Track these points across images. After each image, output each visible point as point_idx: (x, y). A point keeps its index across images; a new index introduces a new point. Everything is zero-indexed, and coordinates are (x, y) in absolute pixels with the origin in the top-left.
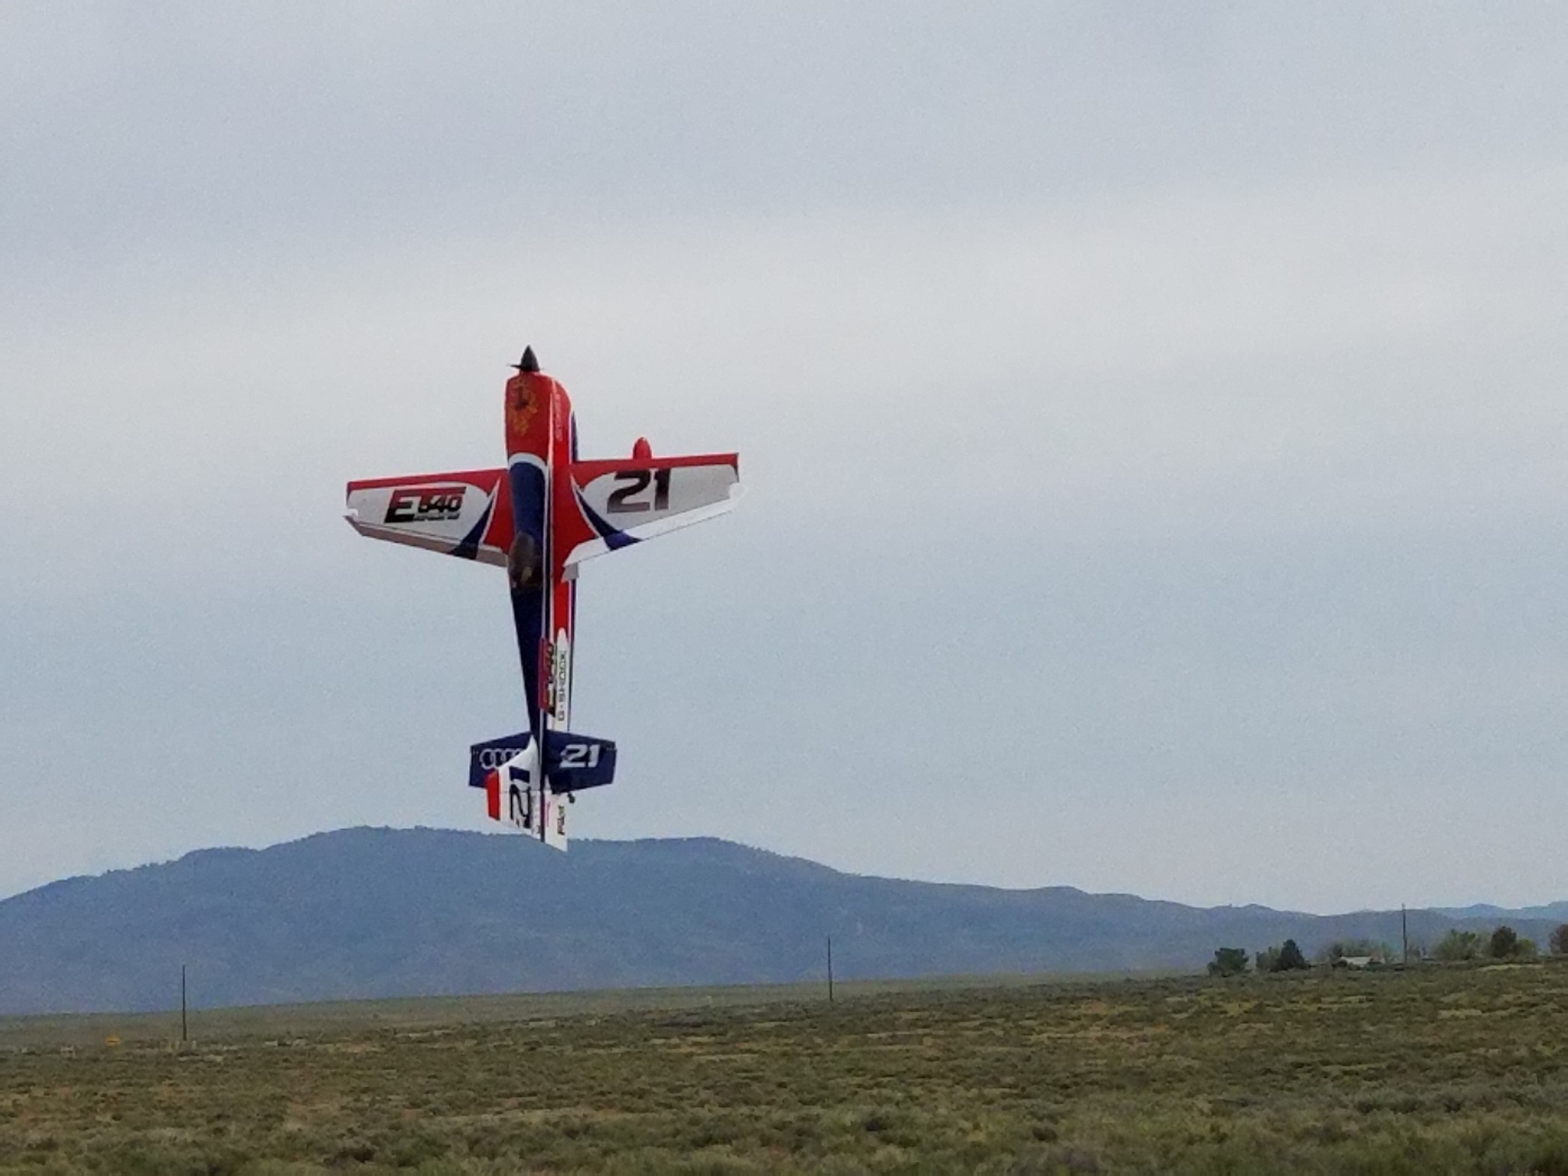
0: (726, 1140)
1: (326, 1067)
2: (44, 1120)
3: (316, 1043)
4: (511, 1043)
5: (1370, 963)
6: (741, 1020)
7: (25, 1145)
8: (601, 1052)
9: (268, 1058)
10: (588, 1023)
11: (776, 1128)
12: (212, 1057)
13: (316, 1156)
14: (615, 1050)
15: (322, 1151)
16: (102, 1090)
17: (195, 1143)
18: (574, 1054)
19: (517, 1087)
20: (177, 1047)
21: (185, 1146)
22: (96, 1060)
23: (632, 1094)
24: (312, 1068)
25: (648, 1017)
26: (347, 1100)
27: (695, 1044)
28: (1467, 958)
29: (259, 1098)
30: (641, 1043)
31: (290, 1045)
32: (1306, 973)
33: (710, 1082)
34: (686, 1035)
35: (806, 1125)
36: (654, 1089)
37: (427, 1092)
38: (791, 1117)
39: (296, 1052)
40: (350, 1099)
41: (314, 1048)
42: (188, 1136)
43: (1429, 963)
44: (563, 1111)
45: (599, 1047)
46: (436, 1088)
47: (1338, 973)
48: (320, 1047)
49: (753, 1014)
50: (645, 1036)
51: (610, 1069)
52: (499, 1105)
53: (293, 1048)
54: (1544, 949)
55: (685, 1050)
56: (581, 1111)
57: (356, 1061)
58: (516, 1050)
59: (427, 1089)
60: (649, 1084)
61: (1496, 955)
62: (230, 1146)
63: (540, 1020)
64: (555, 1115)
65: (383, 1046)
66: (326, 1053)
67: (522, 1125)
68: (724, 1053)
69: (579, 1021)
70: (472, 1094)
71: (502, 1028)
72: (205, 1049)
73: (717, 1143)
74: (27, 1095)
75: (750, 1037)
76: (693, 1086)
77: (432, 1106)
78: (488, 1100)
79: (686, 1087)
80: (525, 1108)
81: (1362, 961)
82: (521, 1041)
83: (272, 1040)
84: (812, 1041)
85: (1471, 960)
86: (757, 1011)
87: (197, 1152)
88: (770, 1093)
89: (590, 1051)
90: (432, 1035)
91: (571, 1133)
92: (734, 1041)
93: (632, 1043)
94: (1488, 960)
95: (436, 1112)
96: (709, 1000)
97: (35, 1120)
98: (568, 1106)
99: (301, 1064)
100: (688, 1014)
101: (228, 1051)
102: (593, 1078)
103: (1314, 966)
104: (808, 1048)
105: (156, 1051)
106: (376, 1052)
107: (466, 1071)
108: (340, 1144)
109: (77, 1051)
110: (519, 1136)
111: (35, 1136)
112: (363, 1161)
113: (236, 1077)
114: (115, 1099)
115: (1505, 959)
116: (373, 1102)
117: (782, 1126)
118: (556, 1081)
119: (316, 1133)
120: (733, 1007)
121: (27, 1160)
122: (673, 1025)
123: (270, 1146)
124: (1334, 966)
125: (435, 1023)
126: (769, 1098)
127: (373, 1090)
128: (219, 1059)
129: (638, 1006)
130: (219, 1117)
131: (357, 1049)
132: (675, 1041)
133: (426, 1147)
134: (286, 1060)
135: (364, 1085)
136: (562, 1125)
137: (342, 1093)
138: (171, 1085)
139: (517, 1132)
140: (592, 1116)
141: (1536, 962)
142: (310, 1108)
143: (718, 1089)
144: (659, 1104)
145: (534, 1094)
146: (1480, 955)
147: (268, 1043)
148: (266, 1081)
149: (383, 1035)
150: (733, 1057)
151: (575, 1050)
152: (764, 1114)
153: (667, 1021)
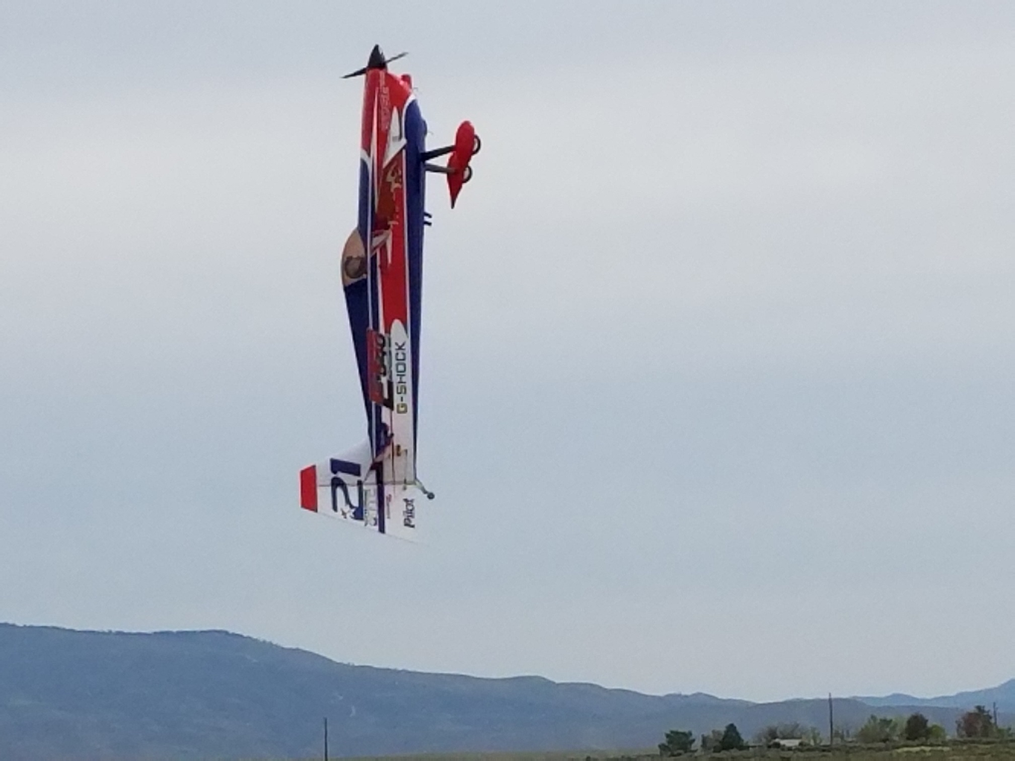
5: (801, 744)
28: (884, 741)
32: (744, 752)
43: (852, 745)
47: (772, 753)
54: (951, 734)
61: (908, 739)
81: (794, 743)
85: (888, 742)
94: (902, 743)
103: (753, 747)
115: (917, 742)
124: (769, 747)
141: (945, 744)
146: (896, 738)
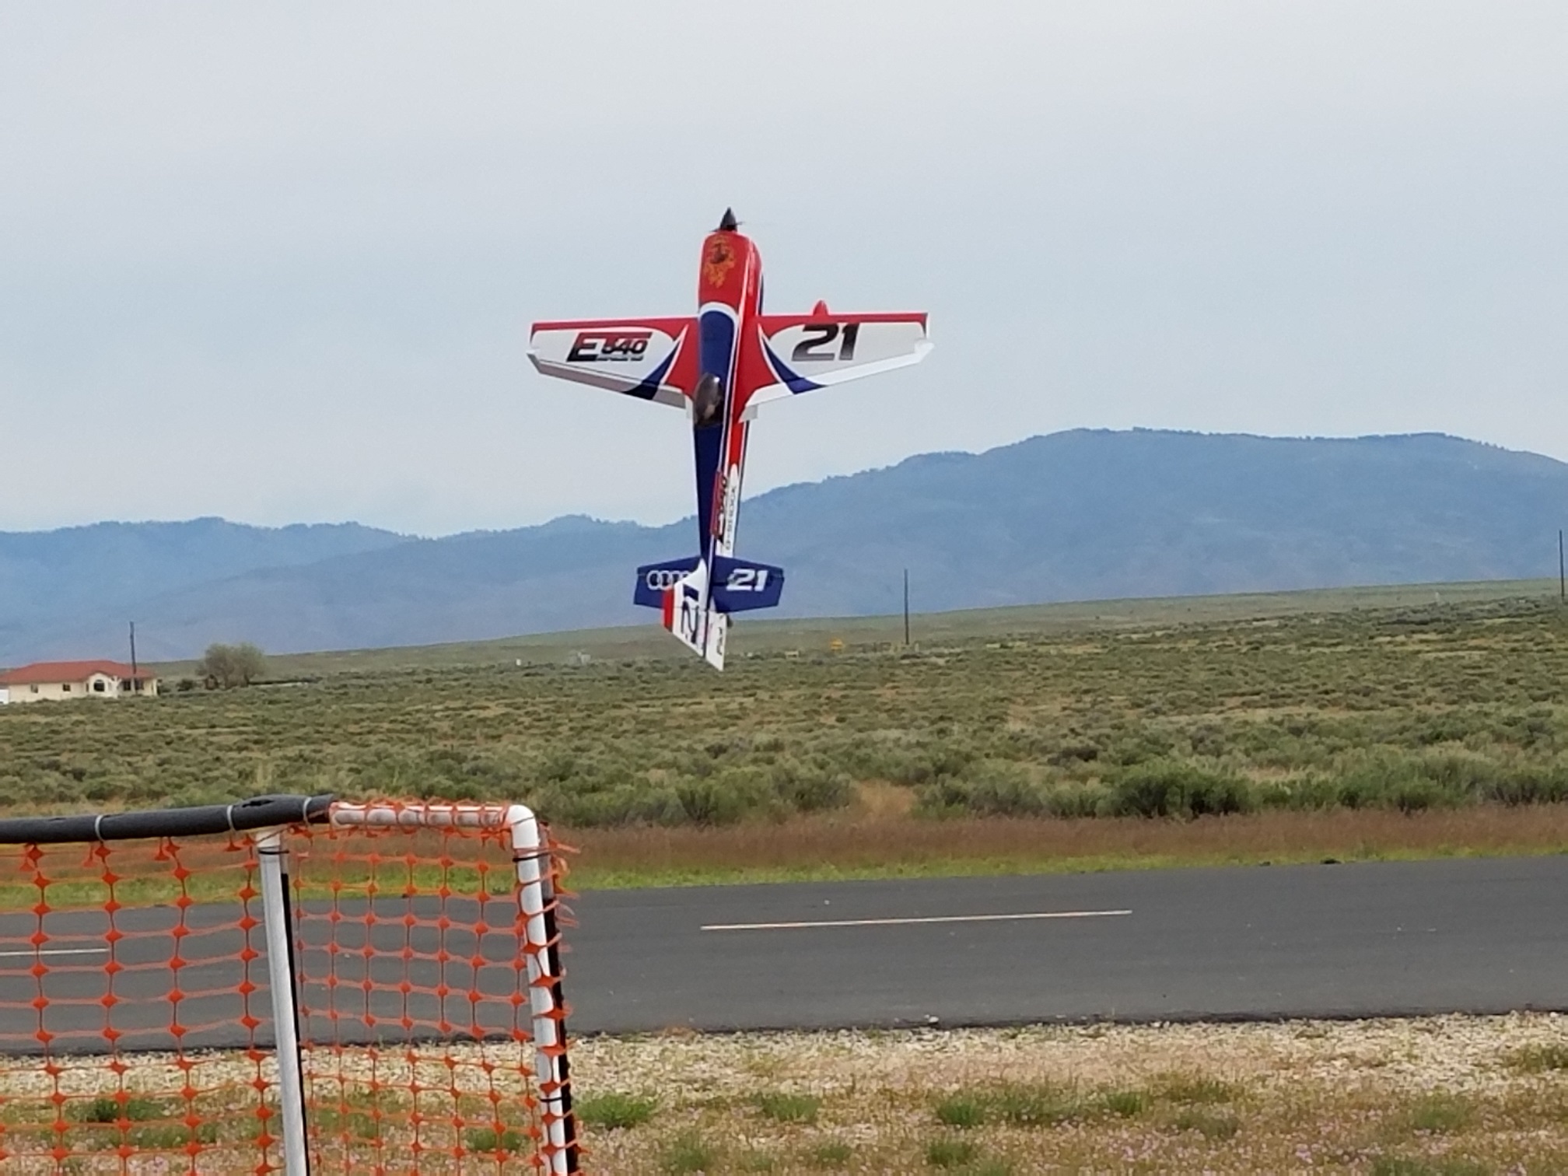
0: (1457, 736)
1: (1048, 668)
2: (770, 722)
3: (1036, 644)
4: (1234, 643)
6: (1470, 617)
7: (753, 747)
8: (1327, 650)
9: (990, 660)
10: (1313, 621)
11: (1506, 724)
12: (934, 659)
13: (1038, 755)
14: (1340, 649)
15: (1044, 751)
16: (826, 693)
17: (918, 744)
18: (1297, 653)
19: (1240, 687)
20: (899, 650)
21: (909, 747)
22: (820, 663)
23: (1357, 693)
24: (1034, 669)
25: (1374, 614)
26: (1070, 701)
27: (1422, 641)
29: (982, 699)
30: (1366, 642)
31: (1011, 648)
33: (1438, 680)
34: (1413, 632)
35: (1538, 721)
36: (1381, 688)
37: (1149, 693)
38: (1522, 713)
39: (1017, 653)
40: (1073, 698)
41: (1035, 651)
42: (913, 736)
44: (1286, 710)
45: (1322, 645)
46: (1158, 688)
48: (1042, 649)
49: (1482, 611)
50: (1371, 633)
51: (1334, 667)
52: (1222, 704)
53: (1015, 650)
55: (1411, 648)
56: (1305, 709)
57: (1078, 662)
58: (1238, 650)
59: (1148, 689)
60: (1374, 682)
62: (955, 747)
63: (1264, 619)
64: (1278, 714)
65: (1104, 647)
66: (1048, 655)
67: (1246, 723)
68: (1452, 650)
69: (1302, 620)
70: (1195, 694)
71: (1225, 628)
72: (927, 652)
73: (1446, 739)
74: (752, 699)
75: (1479, 634)
76: (1418, 683)
77: (1154, 706)
78: (1211, 699)
79: (1412, 684)
80: (1249, 707)
82: (1243, 642)
83: (994, 642)
84: (1544, 638)
86: (1487, 607)
87: (919, 752)
88: (1498, 689)
89: (1314, 650)
90: (1154, 636)
91: (1297, 732)
92: (1464, 637)
93: (1357, 640)
95: (1157, 711)
96: (1437, 597)
97: (760, 723)
98: (1293, 704)
99: (1023, 666)
100: (1415, 612)
101: (950, 654)
102: (1318, 677)
104: (1538, 644)
105: (879, 654)
106: (1098, 654)
107: (1187, 671)
108: (1064, 744)
109: (801, 655)
110: (1244, 734)
111: (762, 737)
112: (1086, 760)
113: (959, 679)
114: (839, 701)
116: (1094, 703)
117: (1511, 722)
118: (1279, 681)
119: (1039, 733)
120: (1463, 603)
121: (755, 761)
122: (1399, 622)
123: (993, 746)
125: (1157, 624)
126: (1497, 695)
127: (1094, 691)
128: (941, 662)
129: (1362, 604)
130: (942, 718)
131: (1079, 650)
132: (1401, 638)
133: (1150, 746)
134: (1008, 662)
135: (1085, 687)
136: (1286, 724)
137: (1064, 694)
138: (894, 688)
139: (1241, 731)
140: (1317, 714)
142: (1034, 708)
143: (1445, 687)
144: (1384, 702)
145: (1258, 694)
147: (989, 646)
148: (988, 683)
149: (1103, 636)
150: (1461, 653)
151: (1299, 648)
152: (1493, 710)
153: (1395, 619)
